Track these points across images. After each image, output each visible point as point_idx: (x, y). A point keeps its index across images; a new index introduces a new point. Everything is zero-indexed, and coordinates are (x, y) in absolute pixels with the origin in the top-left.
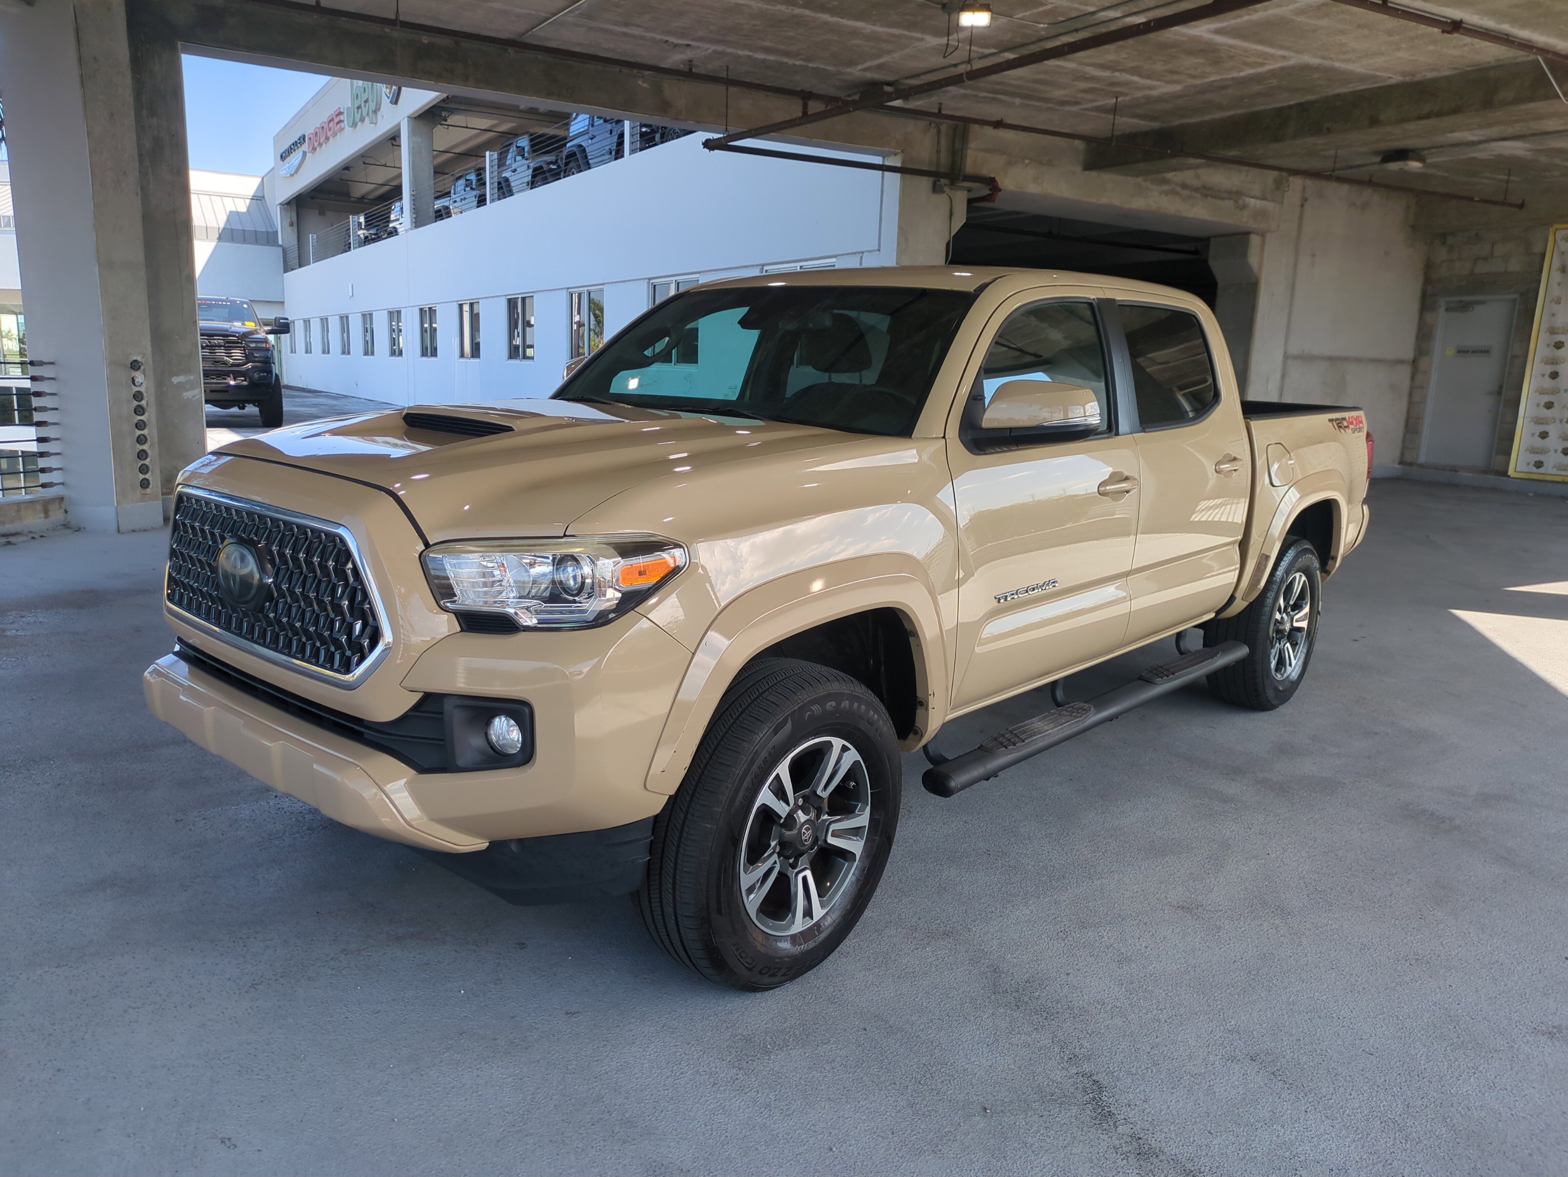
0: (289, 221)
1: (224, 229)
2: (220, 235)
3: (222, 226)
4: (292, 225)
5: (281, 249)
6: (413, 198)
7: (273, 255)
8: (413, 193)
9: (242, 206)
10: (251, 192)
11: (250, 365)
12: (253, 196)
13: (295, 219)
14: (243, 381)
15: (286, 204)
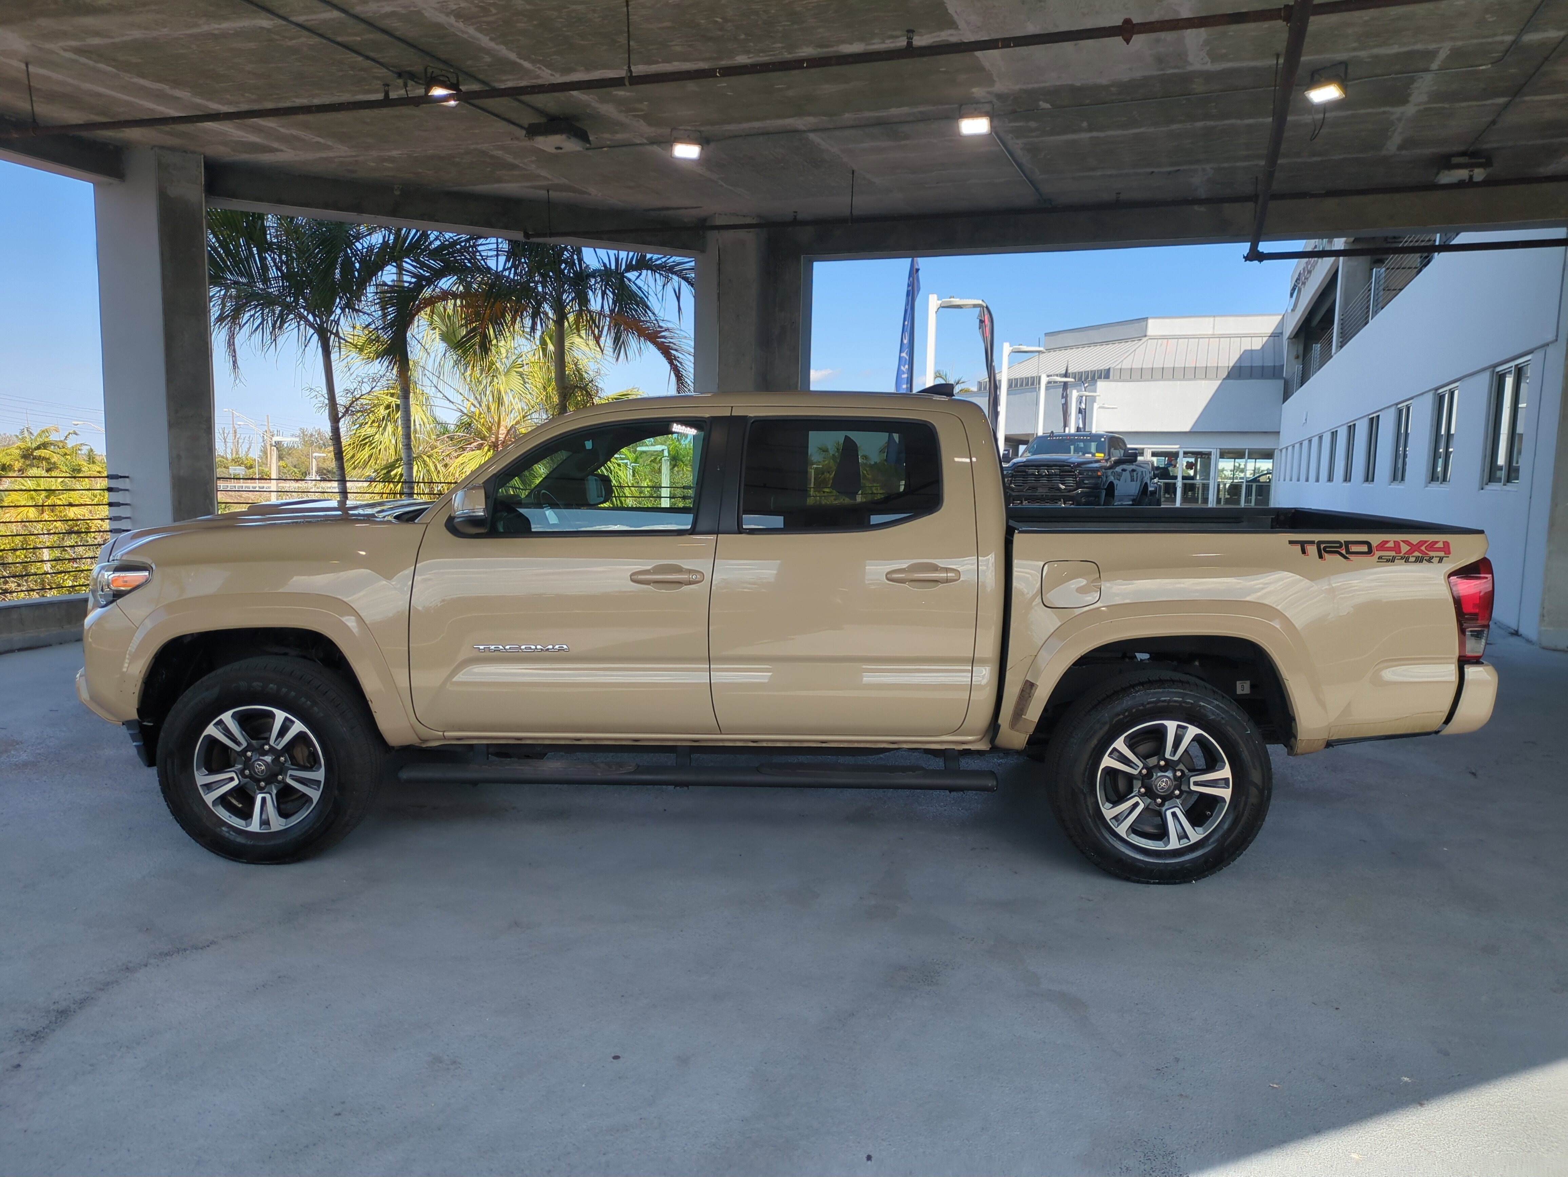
0: (1295, 353)
1: (1233, 367)
2: (1229, 373)
3: (1231, 365)
4: (1297, 357)
5: (1283, 381)
6: (1342, 322)
7: (1276, 386)
8: (1342, 317)
9: (1257, 345)
10: (1270, 330)
11: (1079, 491)
12: (1272, 333)
13: (1301, 352)
14: (1071, 504)
15: (1294, 337)
